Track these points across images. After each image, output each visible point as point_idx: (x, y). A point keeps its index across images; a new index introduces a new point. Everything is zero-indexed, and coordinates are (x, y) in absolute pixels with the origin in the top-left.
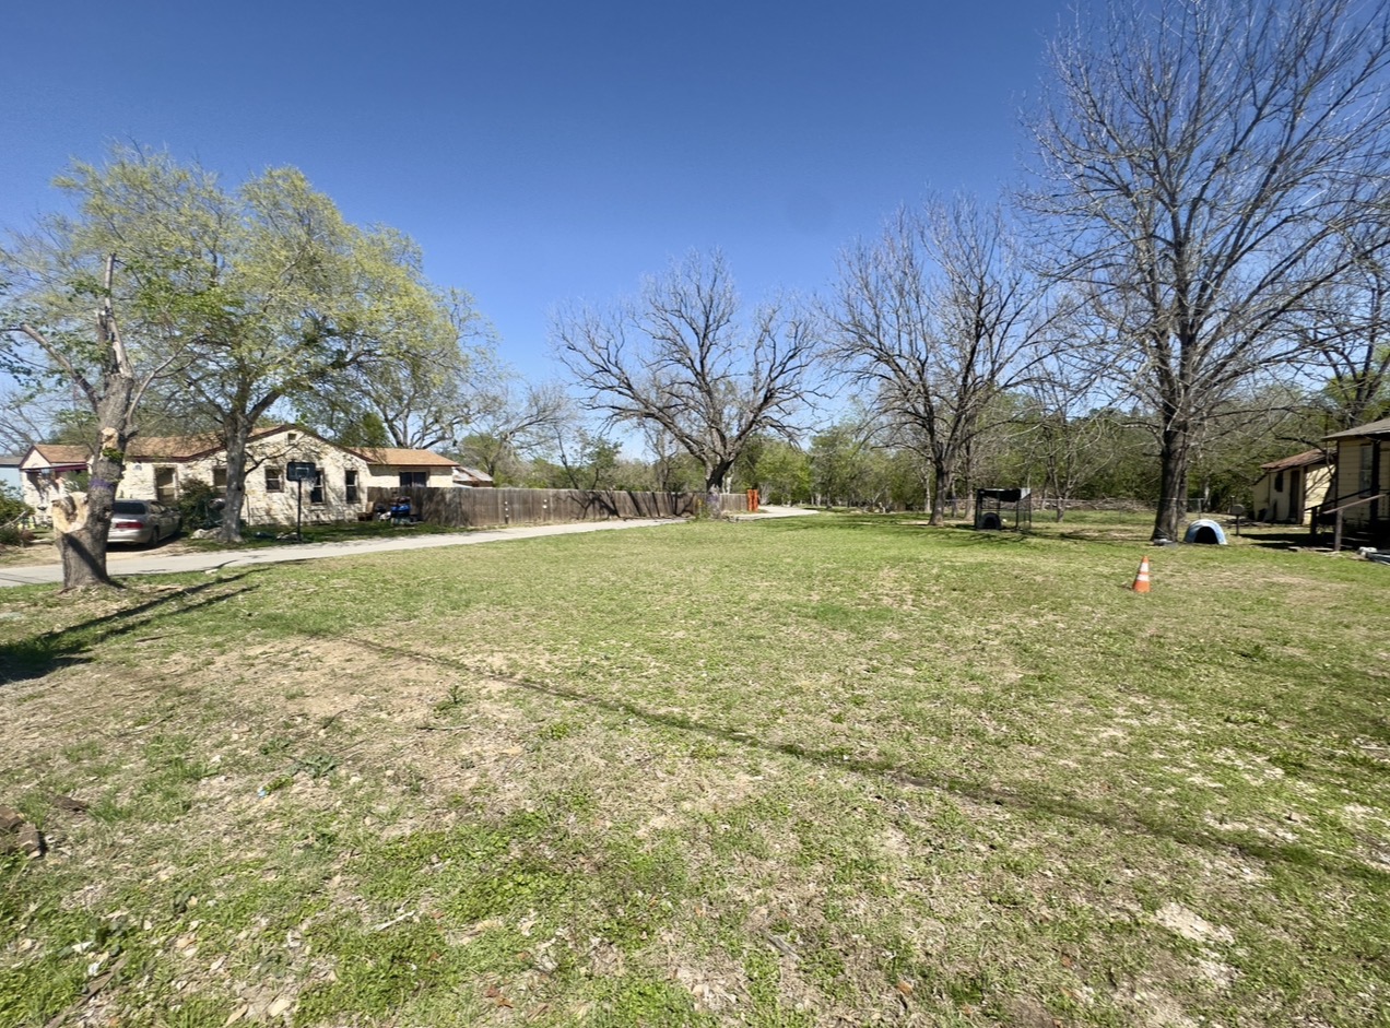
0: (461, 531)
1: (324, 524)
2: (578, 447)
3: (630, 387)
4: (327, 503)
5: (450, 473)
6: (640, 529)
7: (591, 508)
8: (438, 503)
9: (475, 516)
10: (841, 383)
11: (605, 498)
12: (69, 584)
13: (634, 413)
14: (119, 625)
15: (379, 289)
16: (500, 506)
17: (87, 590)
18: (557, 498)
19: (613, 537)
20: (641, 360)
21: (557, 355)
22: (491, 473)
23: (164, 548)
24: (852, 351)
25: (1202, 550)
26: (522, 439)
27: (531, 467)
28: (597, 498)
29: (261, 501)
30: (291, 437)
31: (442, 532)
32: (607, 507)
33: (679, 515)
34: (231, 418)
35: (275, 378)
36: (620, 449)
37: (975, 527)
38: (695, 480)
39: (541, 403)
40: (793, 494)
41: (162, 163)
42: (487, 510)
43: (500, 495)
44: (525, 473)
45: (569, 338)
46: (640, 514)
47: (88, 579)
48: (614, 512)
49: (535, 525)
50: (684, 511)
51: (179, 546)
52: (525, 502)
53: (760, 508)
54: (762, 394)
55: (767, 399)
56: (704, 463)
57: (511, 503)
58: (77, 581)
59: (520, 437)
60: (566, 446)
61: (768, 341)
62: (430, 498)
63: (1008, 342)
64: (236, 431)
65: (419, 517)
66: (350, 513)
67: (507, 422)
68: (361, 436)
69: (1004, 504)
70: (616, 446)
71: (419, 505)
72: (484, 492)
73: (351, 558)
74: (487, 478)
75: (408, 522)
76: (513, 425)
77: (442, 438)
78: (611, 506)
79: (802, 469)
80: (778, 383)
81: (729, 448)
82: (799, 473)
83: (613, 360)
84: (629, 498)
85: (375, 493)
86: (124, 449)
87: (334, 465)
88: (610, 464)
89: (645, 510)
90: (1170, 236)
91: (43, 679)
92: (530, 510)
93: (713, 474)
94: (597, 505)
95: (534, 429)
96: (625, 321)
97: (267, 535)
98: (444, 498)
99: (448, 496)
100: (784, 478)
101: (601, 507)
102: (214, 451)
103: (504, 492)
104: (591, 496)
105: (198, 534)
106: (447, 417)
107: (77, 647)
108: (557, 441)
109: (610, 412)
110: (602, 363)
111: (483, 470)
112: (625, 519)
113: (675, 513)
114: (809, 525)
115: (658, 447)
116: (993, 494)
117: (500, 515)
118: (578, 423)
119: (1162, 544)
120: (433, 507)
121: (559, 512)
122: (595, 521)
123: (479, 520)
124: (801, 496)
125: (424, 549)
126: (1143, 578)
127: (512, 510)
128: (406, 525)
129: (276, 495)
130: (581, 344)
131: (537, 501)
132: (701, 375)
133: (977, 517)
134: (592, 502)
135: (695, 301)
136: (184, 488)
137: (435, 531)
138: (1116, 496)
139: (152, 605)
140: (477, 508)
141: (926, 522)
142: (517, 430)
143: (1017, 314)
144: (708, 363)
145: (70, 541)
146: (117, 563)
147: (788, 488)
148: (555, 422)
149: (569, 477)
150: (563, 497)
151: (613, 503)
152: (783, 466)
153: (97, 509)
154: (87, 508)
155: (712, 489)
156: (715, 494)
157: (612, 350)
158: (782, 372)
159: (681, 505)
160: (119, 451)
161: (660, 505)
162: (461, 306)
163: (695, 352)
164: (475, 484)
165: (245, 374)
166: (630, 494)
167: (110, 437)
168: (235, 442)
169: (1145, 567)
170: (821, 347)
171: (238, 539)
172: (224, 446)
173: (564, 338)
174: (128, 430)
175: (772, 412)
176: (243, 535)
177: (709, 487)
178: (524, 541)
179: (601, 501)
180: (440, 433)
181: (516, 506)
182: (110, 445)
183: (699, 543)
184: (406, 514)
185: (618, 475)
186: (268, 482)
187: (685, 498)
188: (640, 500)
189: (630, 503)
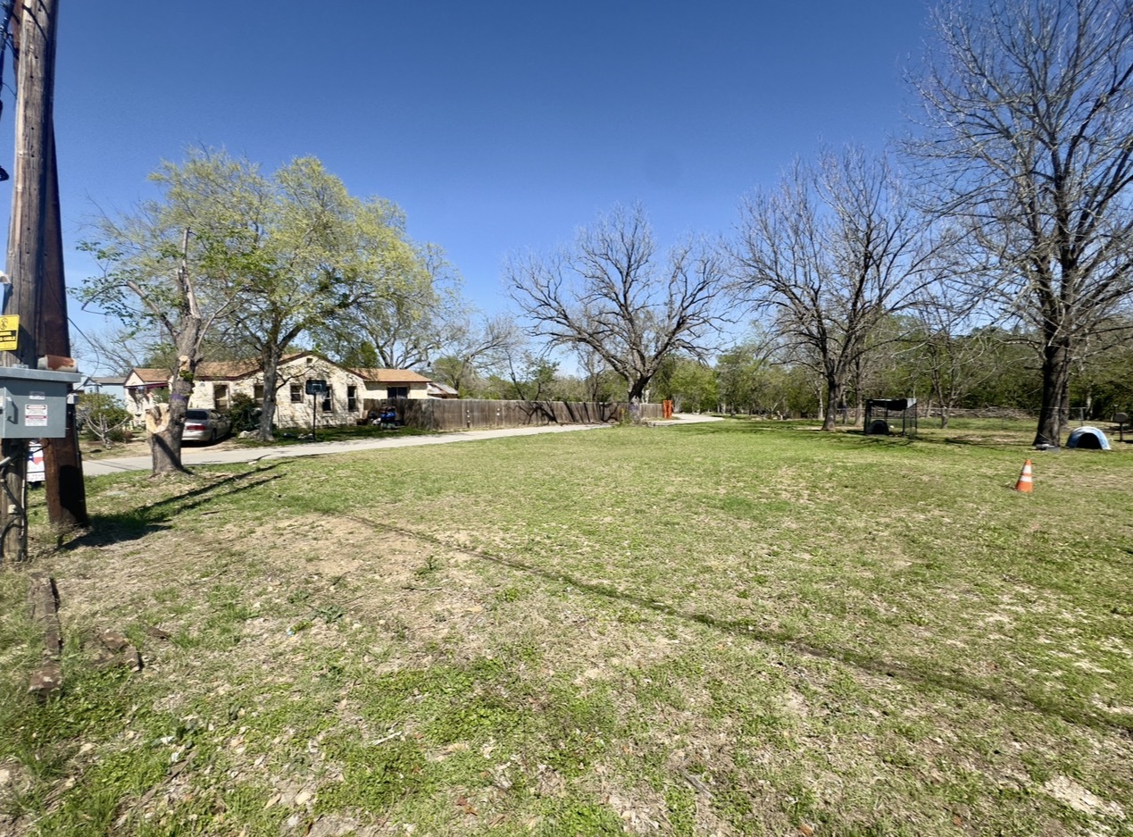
0: (434, 433)
1: (332, 427)
2: (523, 366)
3: (566, 317)
4: (334, 412)
5: (425, 388)
6: (573, 433)
7: (534, 416)
8: (416, 411)
9: (444, 422)
10: (744, 310)
11: (546, 407)
12: (157, 471)
13: (570, 338)
14: (189, 502)
15: (374, 245)
16: (463, 414)
17: (168, 476)
18: (508, 407)
19: (552, 438)
20: (575, 295)
21: (508, 293)
22: (456, 387)
23: (220, 445)
24: (752, 283)
25: (1085, 455)
26: (480, 360)
27: (488, 383)
28: (539, 407)
29: (288, 410)
30: (309, 361)
31: (419, 434)
32: (547, 415)
33: (606, 421)
34: (267, 347)
35: (298, 317)
36: (557, 367)
37: (865, 433)
38: (620, 391)
39: (496, 331)
40: (702, 404)
41: (220, 159)
42: (453, 417)
43: (463, 405)
44: (482, 388)
45: (517, 279)
46: (573, 420)
47: (169, 467)
48: (553, 419)
49: (491, 428)
50: (610, 418)
51: (230, 444)
52: (483, 410)
53: (673, 415)
54: (675, 321)
55: (679, 325)
56: (627, 379)
57: (472, 411)
58: (162, 469)
59: (479, 359)
60: (514, 366)
61: (680, 276)
62: (410, 408)
63: (894, 271)
64: (270, 357)
65: (402, 422)
66: (351, 419)
67: (469, 347)
68: (360, 359)
69: (891, 413)
70: (554, 365)
71: (402, 413)
72: (451, 402)
73: (352, 454)
74: (453, 391)
75: (394, 426)
76: (473, 350)
77: (419, 361)
78: (551, 413)
79: (709, 383)
80: (690, 311)
81: (648, 366)
82: (707, 386)
83: (552, 296)
84: (565, 408)
85: (370, 404)
86: (194, 371)
87: (339, 382)
88: (550, 379)
89: (578, 417)
90: (1050, 171)
91: (139, 541)
92: (486, 417)
93: (634, 387)
94: (539, 413)
95: (489, 352)
96: (563, 264)
97: (291, 435)
98: (421, 408)
99: (424, 406)
100: (694, 390)
101: (543, 415)
102: (255, 372)
103: (466, 402)
104: (534, 406)
105: (242, 434)
106: (423, 344)
107: (162, 517)
108: (508, 362)
109: (550, 338)
110: (544, 298)
111: (450, 385)
112: (562, 424)
113: (603, 420)
114: (715, 430)
115: (588, 365)
116: (881, 404)
117: (464, 421)
118: (524, 347)
119: (1044, 449)
120: (412, 414)
121: (510, 418)
122: (537, 425)
123: (447, 424)
124: (709, 406)
125: (406, 448)
126: (1026, 479)
127: (473, 417)
128: (392, 429)
129: (298, 405)
130: (527, 284)
131: (492, 409)
132: (624, 306)
133: (866, 424)
134: (536, 410)
135: (619, 245)
136: (234, 400)
137: (413, 434)
138: (998, 406)
139: (212, 487)
140: (446, 415)
141: (819, 428)
142: (477, 353)
143: (903, 246)
144: (630, 296)
145: (157, 439)
146: (189, 456)
147: (697, 398)
148: (506, 347)
149: (516, 390)
150: (512, 406)
151: (552, 411)
152: (694, 380)
153: (175, 416)
154: (169, 415)
155: (634, 399)
156: (636, 404)
157: (552, 288)
158: (692, 302)
159: (607, 413)
160: (191, 373)
161: (590, 412)
162: (435, 257)
163: (619, 287)
164: (444, 396)
165: (277, 313)
166: (566, 404)
167: (185, 363)
168: (269, 365)
169: (1028, 469)
170: (726, 280)
171: (271, 439)
172: (262, 368)
173: (514, 280)
174: (197, 357)
175: (684, 335)
176: (274, 435)
177: (631, 397)
178: (482, 442)
179: (542, 410)
180: (417, 356)
181: (476, 414)
182: (184, 368)
183: (623, 444)
184: (392, 420)
185: (556, 388)
186: (292, 395)
187: (611, 407)
188: (574, 409)
189: (565, 411)
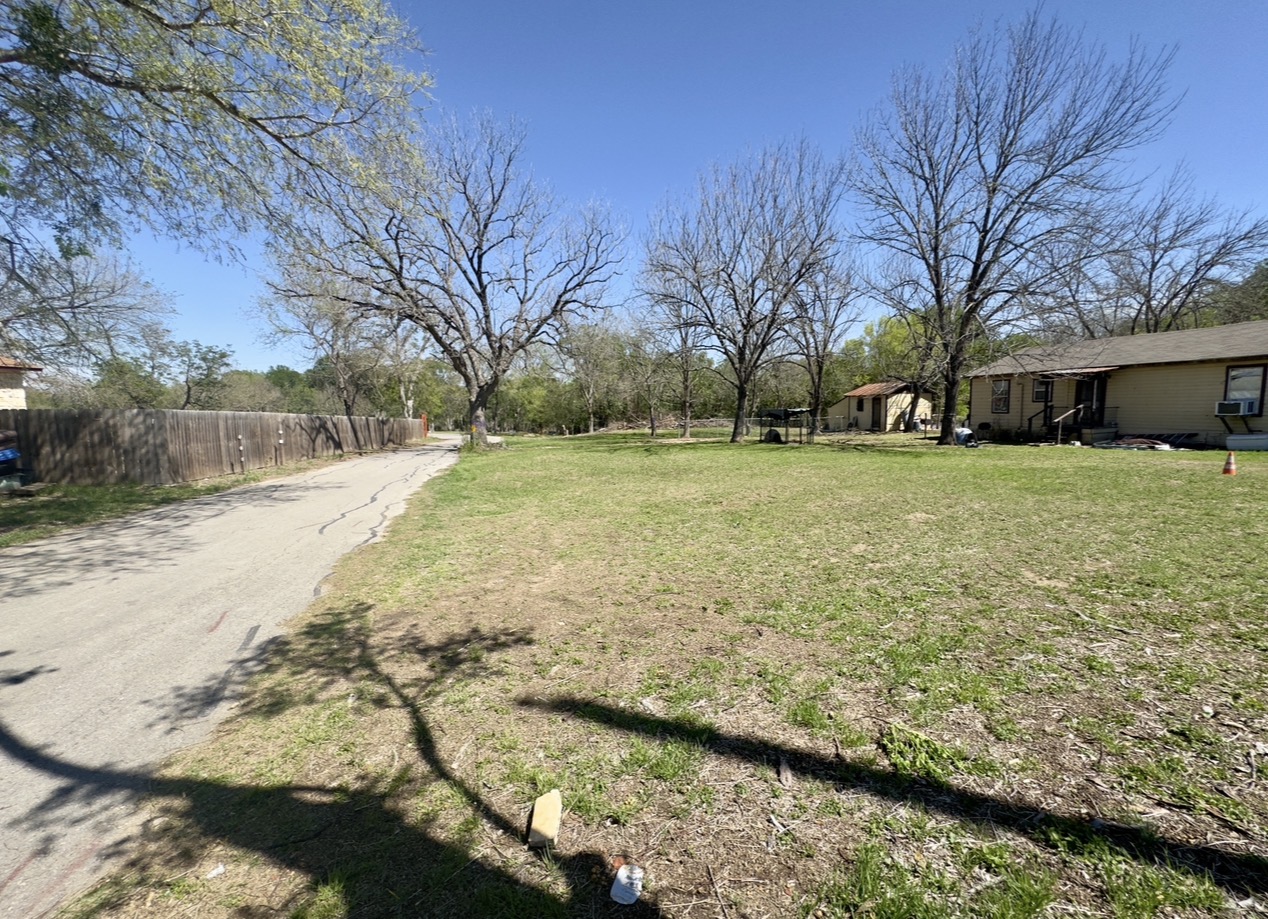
7: (318, 440)
9: (190, 464)
11: (330, 425)
16: (223, 443)
28: (323, 426)
32: (330, 437)
33: (387, 446)
37: (761, 441)
42: (208, 450)
46: (359, 449)
48: (338, 445)
50: (388, 441)
52: (252, 435)
53: (430, 435)
54: (546, 306)
55: (554, 313)
57: (235, 435)
78: (336, 436)
84: (349, 426)
89: (362, 442)
93: (479, 395)
94: (324, 436)
101: (328, 438)
103: (227, 418)
104: (316, 422)
113: (383, 445)
117: (224, 458)
123: (196, 468)
134: (319, 430)
140: (196, 448)
150: (292, 425)
151: (338, 432)
158: (581, 283)
159: (386, 434)
161: (373, 434)
179: (327, 430)
187: (388, 425)
188: (358, 428)
189: (350, 434)
